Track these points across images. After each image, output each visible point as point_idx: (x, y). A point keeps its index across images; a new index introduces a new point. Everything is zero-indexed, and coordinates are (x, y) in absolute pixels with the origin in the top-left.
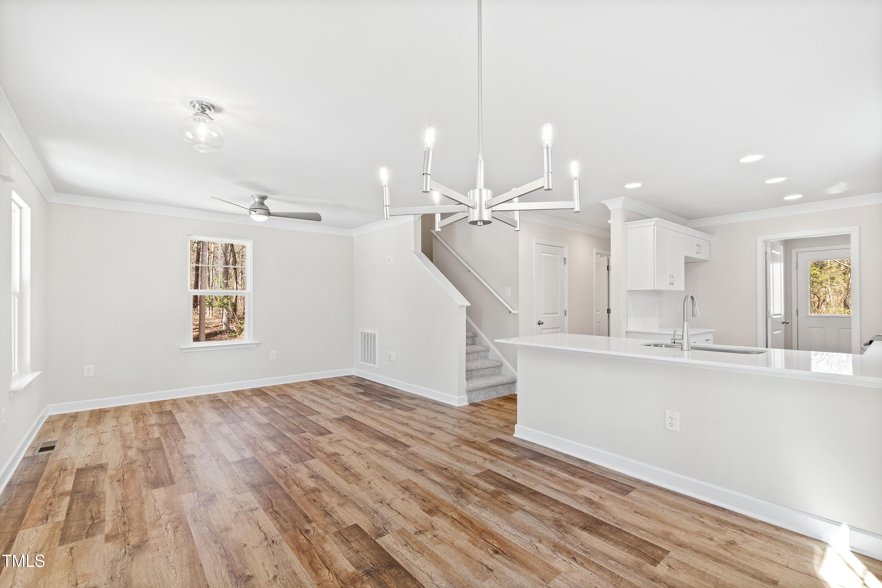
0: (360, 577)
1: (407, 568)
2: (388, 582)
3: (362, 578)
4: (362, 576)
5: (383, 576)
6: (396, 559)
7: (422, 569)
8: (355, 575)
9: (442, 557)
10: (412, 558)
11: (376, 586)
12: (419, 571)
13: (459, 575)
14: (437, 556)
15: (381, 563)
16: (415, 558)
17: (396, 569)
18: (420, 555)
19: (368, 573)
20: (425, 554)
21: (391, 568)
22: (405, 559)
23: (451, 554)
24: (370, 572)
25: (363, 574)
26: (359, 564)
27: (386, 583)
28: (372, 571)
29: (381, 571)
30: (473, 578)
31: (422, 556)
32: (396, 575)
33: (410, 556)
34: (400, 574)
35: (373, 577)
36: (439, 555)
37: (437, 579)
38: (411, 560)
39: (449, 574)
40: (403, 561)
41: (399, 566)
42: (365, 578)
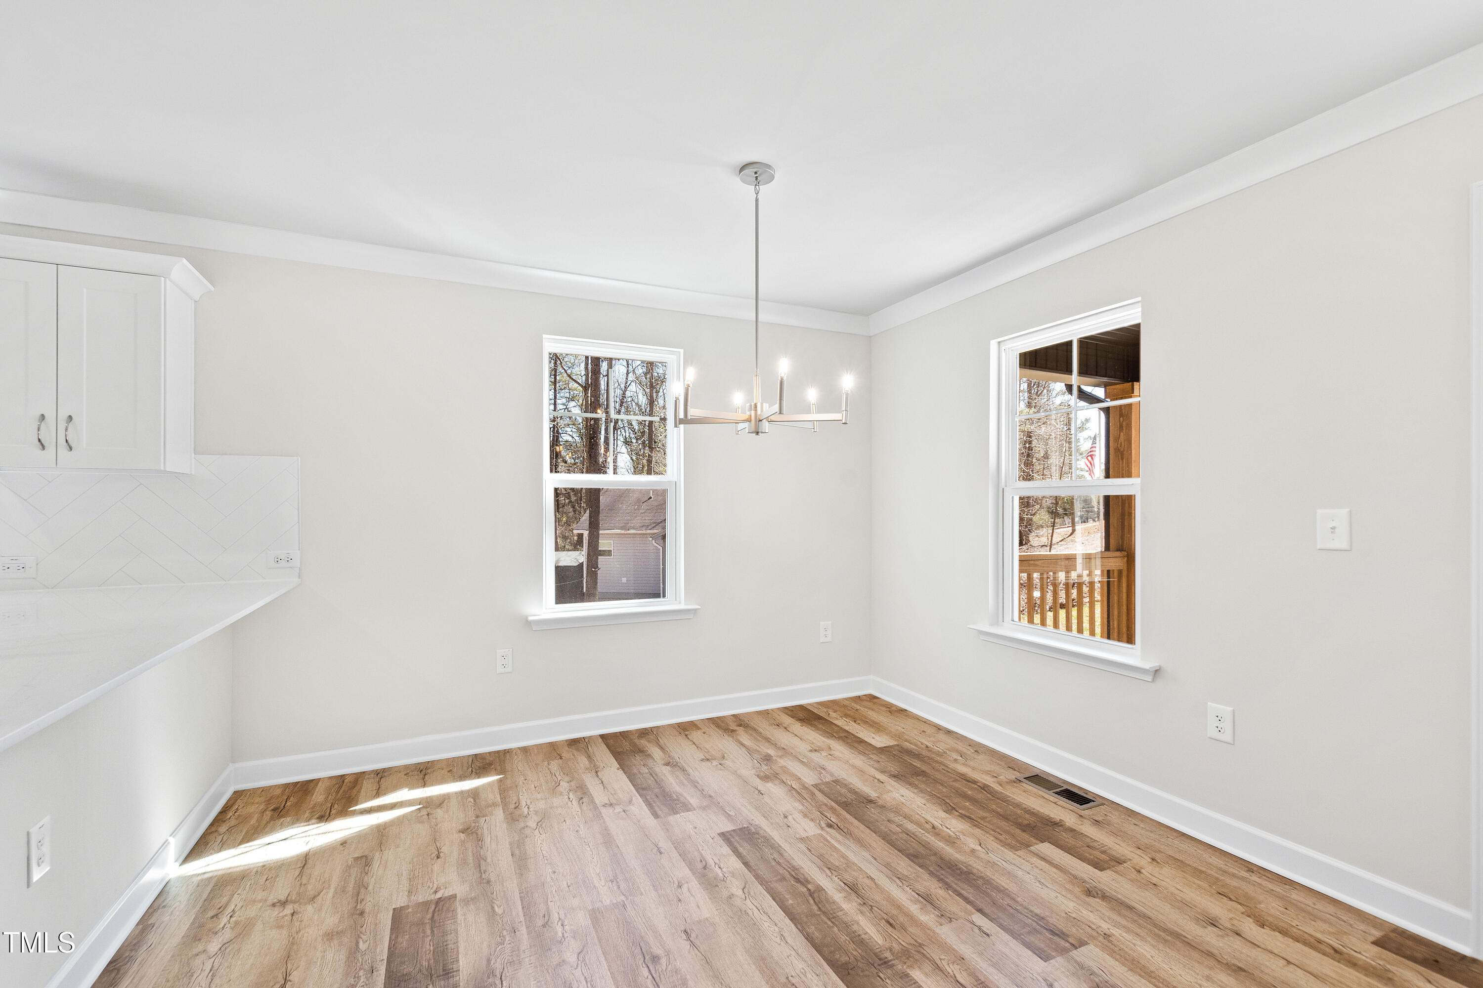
0: (897, 959)
1: (819, 960)
2: (850, 943)
3: (894, 956)
4: (894, 960)
5: (859, 953)
6: (838, 979)
7: (793, 953)
8: (907, 964)
9: (754, 967)
10: (809, 976)
11: (868, 941)
12: (800, 951)
13: (738, 933)
14: (762, 972)
15: (866, 976)
16: (801, 975)
17: (838, 961)
18: (793, 981)
19: (885, 963)
20: (783, 980)
21: (846, 963)
22: (822, 977)
23: (735, 971)
24: (882, 964)
25: (893, 962)
26: (906, 983)
27: (853, 942)
28: (879, 965)
29: (863, 961)
30: (719, 926)
31: (790, 978)
32: (838, 951)
33: (811, 980)
34: (831, 952)
35: (875, 954)
36: (758, 972)
37: (774, 934)
38: (811, 971)
39: (753, 938)
40: (826, 974)
41: (832, 964)
42: (888, 955)
